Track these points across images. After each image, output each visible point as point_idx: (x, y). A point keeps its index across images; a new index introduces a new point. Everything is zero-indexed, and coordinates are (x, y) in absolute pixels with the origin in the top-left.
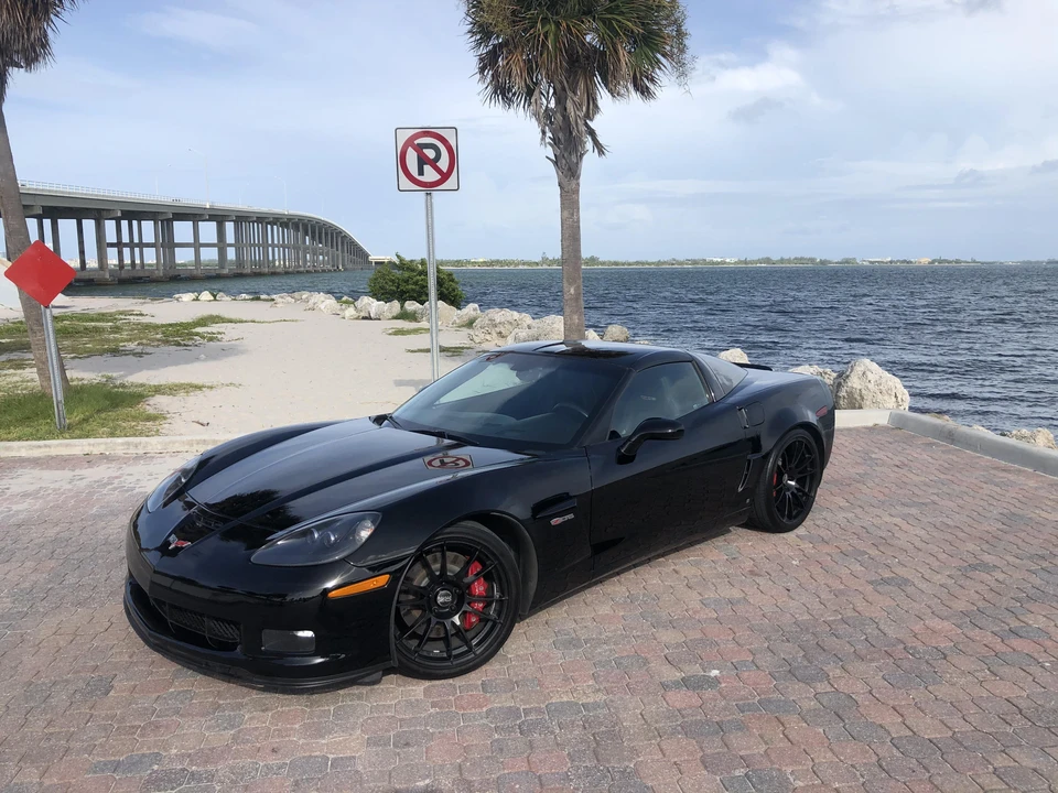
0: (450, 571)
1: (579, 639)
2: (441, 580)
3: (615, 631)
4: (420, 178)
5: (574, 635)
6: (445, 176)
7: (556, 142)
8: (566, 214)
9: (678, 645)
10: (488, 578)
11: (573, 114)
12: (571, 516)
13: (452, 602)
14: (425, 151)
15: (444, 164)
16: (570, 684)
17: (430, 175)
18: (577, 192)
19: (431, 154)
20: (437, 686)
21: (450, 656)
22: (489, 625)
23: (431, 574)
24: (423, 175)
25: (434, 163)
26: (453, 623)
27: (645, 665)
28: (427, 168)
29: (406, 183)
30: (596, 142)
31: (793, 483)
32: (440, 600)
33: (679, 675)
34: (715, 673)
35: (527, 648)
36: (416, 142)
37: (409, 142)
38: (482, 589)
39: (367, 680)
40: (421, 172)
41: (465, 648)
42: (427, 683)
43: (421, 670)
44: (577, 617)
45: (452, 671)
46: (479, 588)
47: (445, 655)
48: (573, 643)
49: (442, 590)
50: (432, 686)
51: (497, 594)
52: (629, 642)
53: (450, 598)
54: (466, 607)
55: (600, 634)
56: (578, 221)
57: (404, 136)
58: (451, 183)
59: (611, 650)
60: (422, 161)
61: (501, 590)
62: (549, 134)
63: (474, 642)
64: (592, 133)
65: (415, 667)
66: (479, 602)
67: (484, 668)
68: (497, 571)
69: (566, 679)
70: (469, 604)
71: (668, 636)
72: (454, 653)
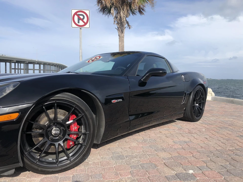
0: (59, 119)
1: (123, 156)
2: (54, 122)
3: (139, 152)
4: (78, 24)
5: (121, 154)
6: (86, 24)
7: (118, 23)
8: (120, 43)
9: (169, 159)
10: (79, 122)
11: (122, 15)
12: (121, 100)
13: (60, 134)
14: (80, 16)
15: (85, 20)
16: (119, 177)
17: (81, 23)
18: (123, 37)
19: (82, 17)
20: (48, 177)
21: (57, 162)
22: (79, 146)
23: (49, 119)
24: (79, 23)
25: (82, 20)
26: (59, 144)
27: (155, 167)
28: (80, 21)
29: (74, 25)
30: (128, 25)
31: (198, 105)
32: (53, 132)
33: (174, 173)
34: (191, 172)
35: (99, 159)
36: (77, 14)
37: (76, 14)
38: (76, 128)
39: (6, 174)
40: (79, 22)
41: (66, 158)
42: (43, 176)
43: (40, 169)
44: (123, 147)
45: (57, 169)
46: (75, 128)
47: (55, 161)
48: (120, 157)
49: (56, 127)
50: (45, 178)
51: (83, 131)
52: (146, 157)
53: (58, 132)
54: (67, 137)
55: (133, 153)
56: (124, 45)
57: (74, 12)
58: (87, 26)
59: (138, 161)
60: (79, 19)
61: (86, 129)
62: (116, 22)
63: (71, 155)
64: (127, 23)
65: (36, 167)
66: (74, 134)
67: (76, 168)
68: (84, 119)
69: (117, 174)
70: (69, 135)
71: (163, 155)
72: (60, 160)
